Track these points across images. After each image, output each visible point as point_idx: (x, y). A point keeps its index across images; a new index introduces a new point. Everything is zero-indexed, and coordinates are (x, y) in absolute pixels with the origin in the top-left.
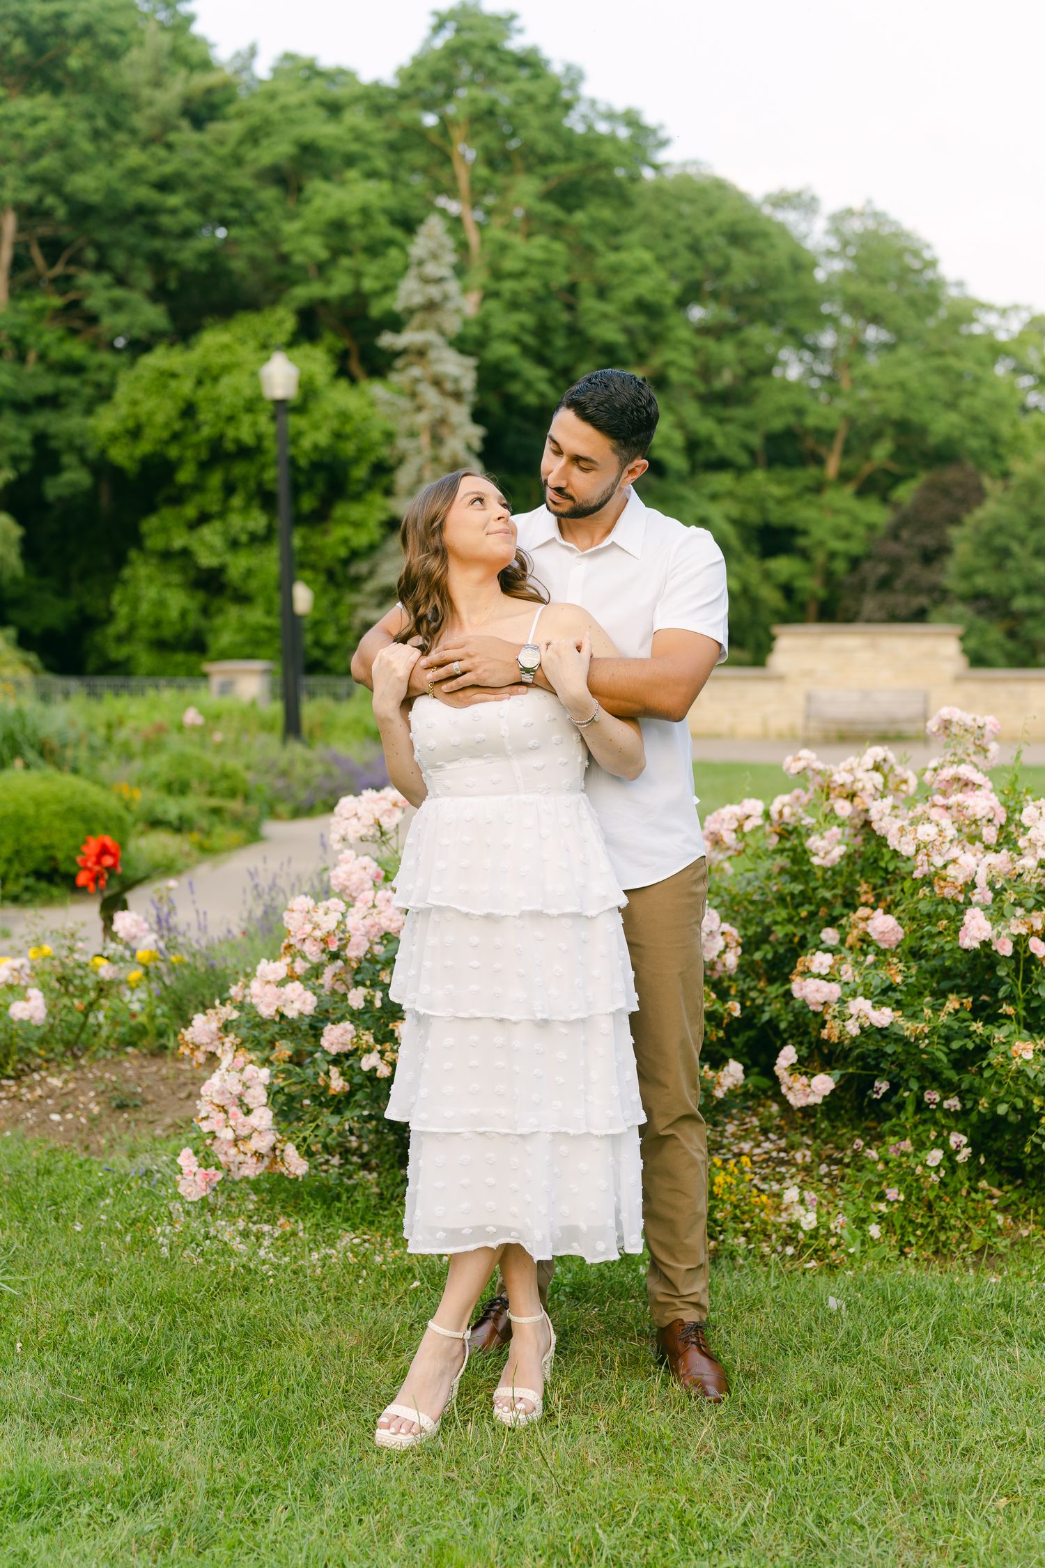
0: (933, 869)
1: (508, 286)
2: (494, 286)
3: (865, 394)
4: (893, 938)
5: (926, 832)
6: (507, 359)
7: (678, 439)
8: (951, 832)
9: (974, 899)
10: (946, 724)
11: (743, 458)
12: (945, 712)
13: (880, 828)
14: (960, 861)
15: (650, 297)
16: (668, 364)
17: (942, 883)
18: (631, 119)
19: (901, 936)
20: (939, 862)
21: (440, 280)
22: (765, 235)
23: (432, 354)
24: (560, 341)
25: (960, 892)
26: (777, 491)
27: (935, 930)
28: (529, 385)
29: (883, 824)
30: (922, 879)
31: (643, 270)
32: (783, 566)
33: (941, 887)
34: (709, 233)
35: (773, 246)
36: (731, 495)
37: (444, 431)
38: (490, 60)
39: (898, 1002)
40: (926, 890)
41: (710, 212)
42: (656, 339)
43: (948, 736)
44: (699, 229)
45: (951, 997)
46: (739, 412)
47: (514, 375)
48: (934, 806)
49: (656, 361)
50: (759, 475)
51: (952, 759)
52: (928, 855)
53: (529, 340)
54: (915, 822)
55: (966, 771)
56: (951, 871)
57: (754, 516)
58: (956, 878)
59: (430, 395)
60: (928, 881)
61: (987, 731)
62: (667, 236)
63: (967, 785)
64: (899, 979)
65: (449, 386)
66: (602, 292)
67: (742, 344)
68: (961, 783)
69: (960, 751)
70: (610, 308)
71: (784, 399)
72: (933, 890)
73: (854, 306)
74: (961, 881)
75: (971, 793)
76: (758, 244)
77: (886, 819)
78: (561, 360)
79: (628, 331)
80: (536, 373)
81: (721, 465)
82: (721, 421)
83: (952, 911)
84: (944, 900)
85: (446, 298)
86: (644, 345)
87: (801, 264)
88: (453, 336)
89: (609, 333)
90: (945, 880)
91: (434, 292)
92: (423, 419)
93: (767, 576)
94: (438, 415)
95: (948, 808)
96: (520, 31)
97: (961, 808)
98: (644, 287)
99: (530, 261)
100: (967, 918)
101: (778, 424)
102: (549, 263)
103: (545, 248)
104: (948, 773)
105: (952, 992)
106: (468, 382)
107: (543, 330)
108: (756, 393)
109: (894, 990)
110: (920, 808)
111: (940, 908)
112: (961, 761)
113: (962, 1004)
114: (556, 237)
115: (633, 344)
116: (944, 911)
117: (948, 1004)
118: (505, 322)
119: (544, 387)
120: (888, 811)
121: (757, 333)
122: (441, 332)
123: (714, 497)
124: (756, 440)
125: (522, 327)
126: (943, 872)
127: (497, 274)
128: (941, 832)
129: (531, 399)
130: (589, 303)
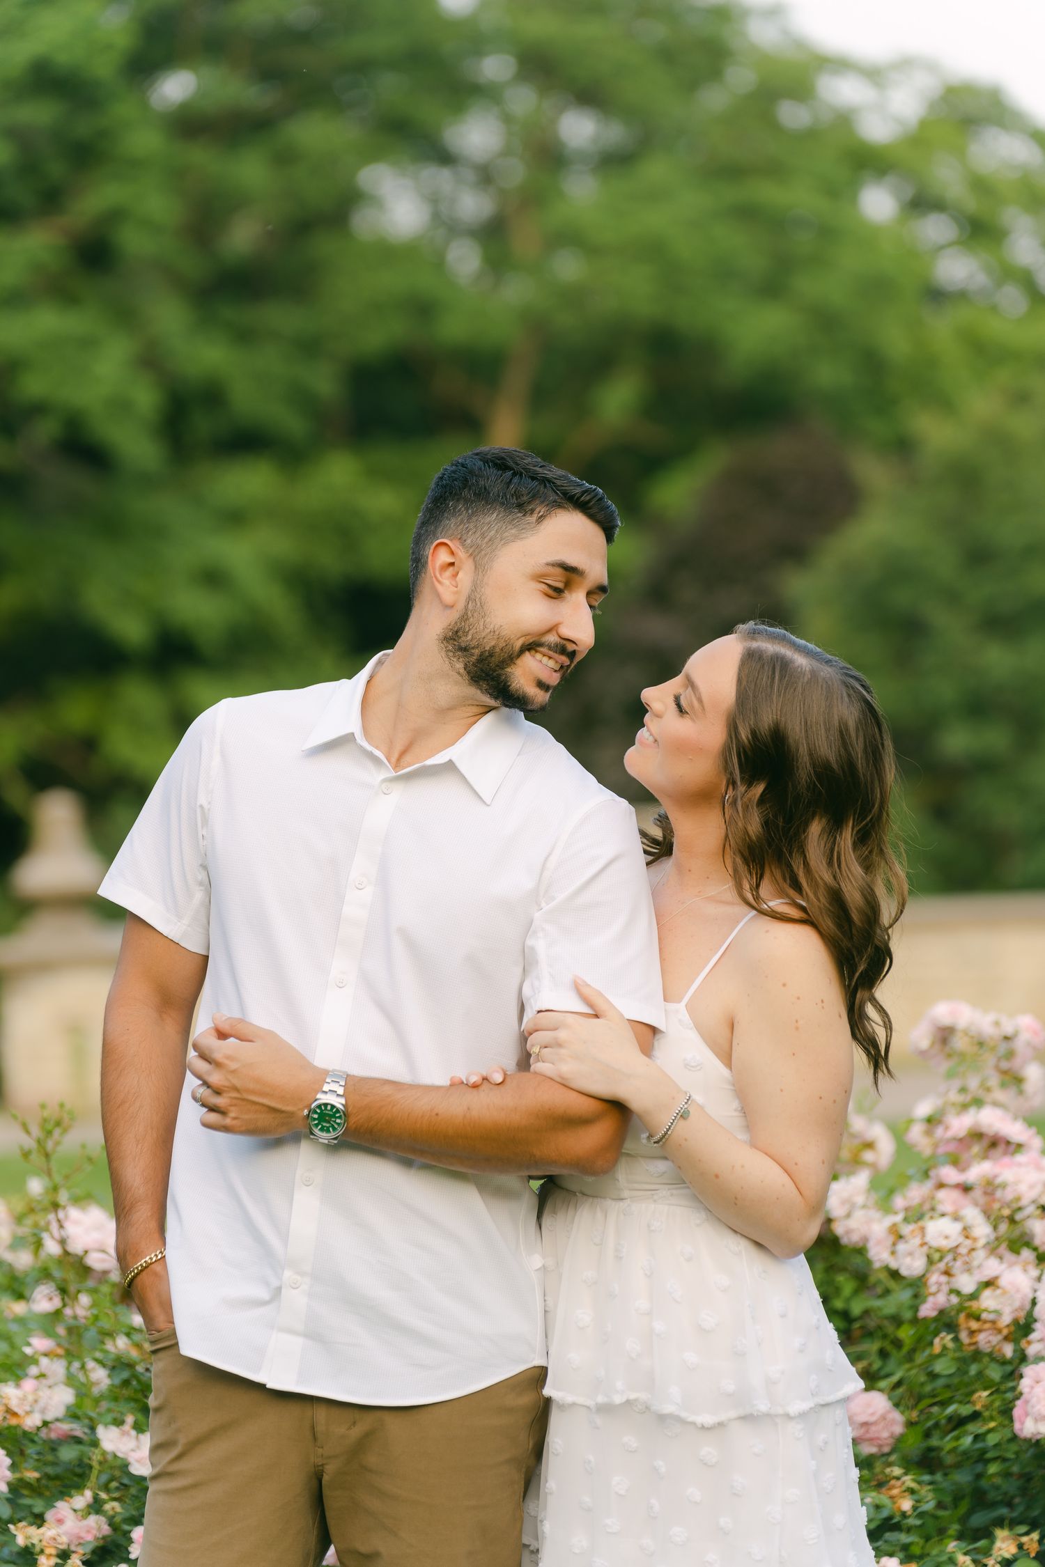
0: (955, 1300)
4: (885, 1434)
5: (941, 1231)
8: (983, 1231)
9: (1032, 1350)
10: (945, 1035)
12: (943, 1012)
13: (848, 1232)
14: (1003, 1282)
16: (115, 216)
17: (974, 1325)
19: (898, 1429)
20: (967, 1284)
25: (1006, 1338)
26: (378, 502)
27: (965, 1410)
29: (853, 1223)
30: (936, 1319)
33: (972, 1333)
39: (905, 1548)
40: (945, 1339)
43: (949, 1056)
45: (1001, 1534)
48: (941, 1186)
51: (960, 1098)
52: (947, 1273)
54: (916, 1215)
55: (991, 1119)
56: (988, 1300)
58: (998, 1313)
60: (946, 1322)
61: (1020, 1045)
63: (995, 1144)
64: (906, 1505)
67: (285, 158)
68: (985, 1142)
69: (973, 1083)
72: (956, 1339)
73: (541, 65)
74: (1006, 1319)
75: (1007, 1160)
77: (859, 1214)
82: (244, 337)
83: (995, 1373)
84: (977, 1355)
86: (56, 169)
90: (978, 1319)
95: (966, 1189)
97: (991, 1186)
100: (1025, 1384)
104: (960, 1124)
105: (1001, 1526)
109: (897, 1527)
110: (916, 1193)
111: (973, 1369)
112: (978, 1103)
113: (1020, 1546)
115: (29, 170)
116: (980, 1374)
117: (998, 1544)
120: (860, 1199)
121: (315, 133)
124: (326, 382)
126: (974, 1304)
128: (966, 1232)
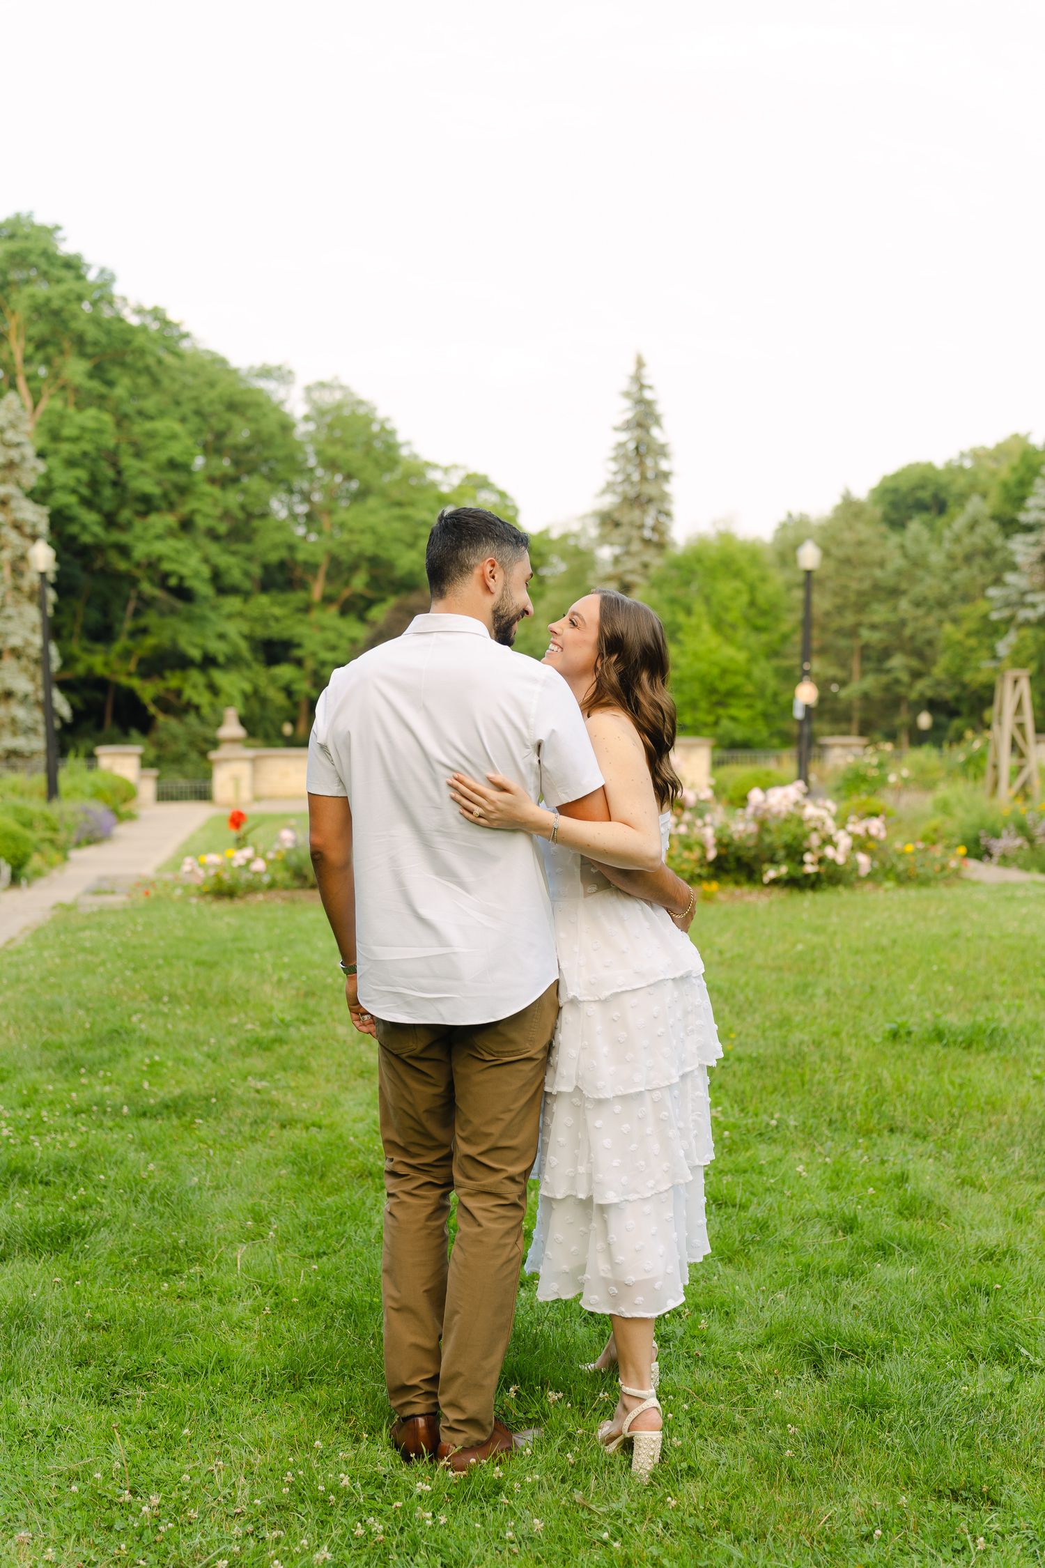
1: (66, 448)
2: (51, 446)
3: (345, 537)
6: (68, 506)
7: (206, 571)
11: (247, 585)
15: (180, 459)
16: (193, 512)
18: (157, 314)
21: (18, 445)
22: (258, 405)
23: (13, 504)
24: (108, 492)
26: (277, 611)
28: (84, 527)
31: (174, 437)
32: (285, 672)
34: (211, 402)
35: (265, 415)
36: (241, 615)
37: (22, 566)
38: (44, 265)
41: (212, 385)
42: (183, 490)
44: (204, 400)
46: (244, 548)
47: (71, 519)
49: (184, 510)
50: (264, 600)
53: (85, 491)
57: (260, 632)
59: (13, 536)
62: (178, 403)
65: (28, 530)
66: (138, 455)
67: (244, 491)
70: (147, 466)
71: (278, 537)
73: (332, 465)
76: (251, 413)
78: (108, 506)
79: (159, 483)
80: (91, 518)
81: (233, 590)
82: (234, 553)
85: (23, 458)
86: (174, 496)
87: (286, 427)
88: (29, 490)
89: (147, 485)
91: (14, 454)
92: (7, 555)
93: (273, 680)
94: (19, 553)
96: (64, 240)
98: (174, 450)
99: (83, 429)
101: (274, 557)
102: (100, 431)
103: (97, 419)
106: (43, 527)
107: (94, 483)
108: (255, 531)
114: (100, 407)
115: (165, 495)
118: (64, 477)
119: (98, 530)
121: (253, 483)
122: (18, 484)
123: (230, 616)
124: (256, 570)
125: (78, 480)
127: (55, 436)
129: (86, 538)
130: (127, 461)
